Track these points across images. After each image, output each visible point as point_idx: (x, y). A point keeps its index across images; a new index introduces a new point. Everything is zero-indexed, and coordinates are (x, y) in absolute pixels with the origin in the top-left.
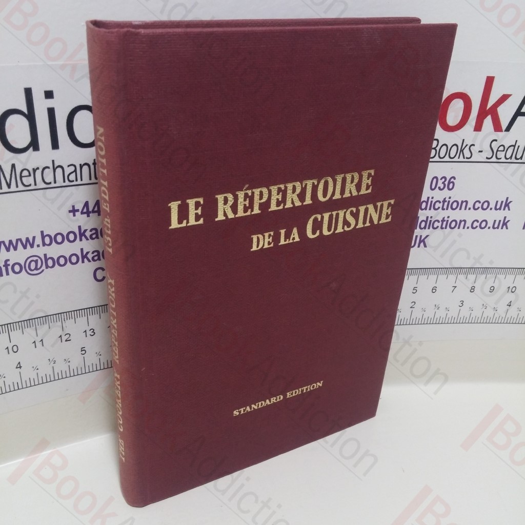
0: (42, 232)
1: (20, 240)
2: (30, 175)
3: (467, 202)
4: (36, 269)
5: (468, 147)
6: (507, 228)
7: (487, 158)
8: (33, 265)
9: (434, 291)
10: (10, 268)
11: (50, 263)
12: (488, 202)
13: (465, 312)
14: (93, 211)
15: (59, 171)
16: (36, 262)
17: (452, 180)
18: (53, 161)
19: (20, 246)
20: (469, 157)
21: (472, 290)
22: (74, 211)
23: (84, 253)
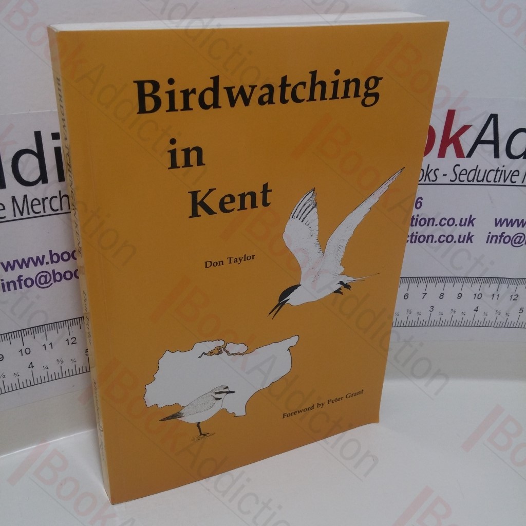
0: (51, 252)
1: (32, 259)
2: (39, 204)
3: (433, 219)
4: (46, 283)
5: (433, 171)
6: (471, 242)
7: (451, 181)
8: (43, 280)
9: (406, 297)
10: (22, 282)
11: (58, 277)
12: (453, 219)
13: (435, 316)
15: (64, 199)
16: (46, 277)
17: (420, 200)
18: (60, 191)
19: (31, 263)
20: (434, 180)
21: (441, 297)
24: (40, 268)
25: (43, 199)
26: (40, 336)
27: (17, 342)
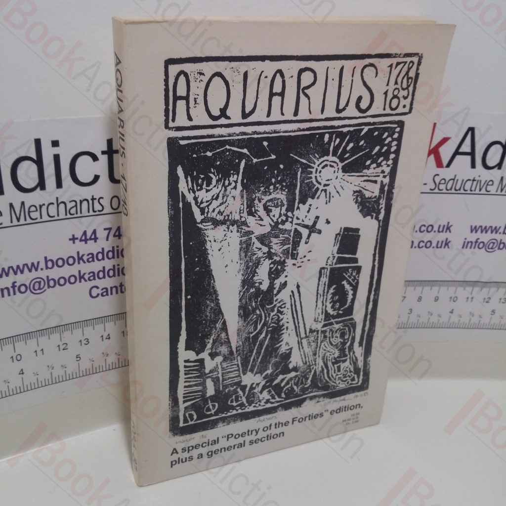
0: (46, 258)
1: (27, 265)
2: (37, 210)
4: (39, 289)
6: (448, 247)
7: (431, 190)
8: (37, 287)
10: (16, 289)
11: (52, 283)
12: (432, 226)
13: (413, 319)
14: (91, 239)
15: (62, 206)
16: (40, 283)
18: (57, 198)
19: (26, 270)
21: (419, 300)
22: (73, 239)
23: (82, 274)
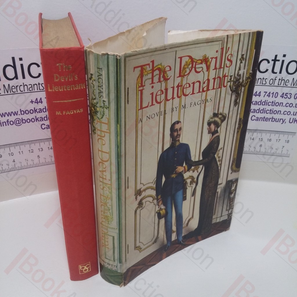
24: (16, 117)
25: (16, 86)
26: (17, 148)
27: (7, 149)
